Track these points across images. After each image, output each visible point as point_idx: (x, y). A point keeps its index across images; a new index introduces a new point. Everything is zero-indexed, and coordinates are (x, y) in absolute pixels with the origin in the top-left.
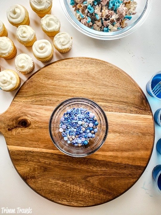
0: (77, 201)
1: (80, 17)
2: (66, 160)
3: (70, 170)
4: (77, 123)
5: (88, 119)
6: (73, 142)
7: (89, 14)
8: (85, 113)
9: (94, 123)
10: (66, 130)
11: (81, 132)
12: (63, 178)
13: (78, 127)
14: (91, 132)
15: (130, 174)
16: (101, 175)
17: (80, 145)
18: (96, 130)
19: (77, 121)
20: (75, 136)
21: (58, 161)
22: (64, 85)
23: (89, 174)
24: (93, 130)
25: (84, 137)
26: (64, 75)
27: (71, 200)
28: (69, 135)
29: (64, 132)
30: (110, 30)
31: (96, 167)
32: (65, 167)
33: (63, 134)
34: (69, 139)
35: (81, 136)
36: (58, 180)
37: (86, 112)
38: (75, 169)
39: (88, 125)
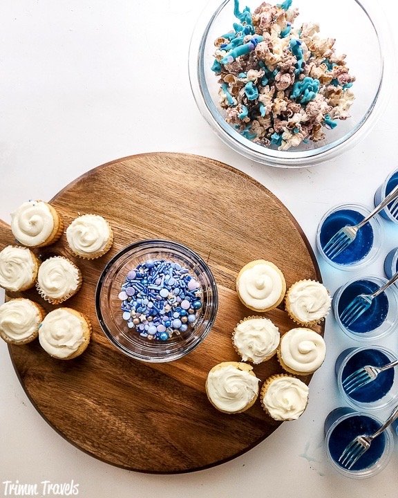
0: (114, 452)
1: (227, 103)
2: (115, 362)
3: (118, 386)
4: (159, 291)
5: (184, 292)
6: (139, 328)
7: (245, 101)
8: (182, 277)
9: (193, 301)
10: (132, 299)
11: (162, 312)
12: (100, 397)
13: (157, 300)
14: (180, 319)
15: (237, 431)
16: (178, 415)
17: (150, 337)
18: (192, 317)
19: (159, 288)
20: (146, 318)
21: (100, 359)
22: (158, 207)
23: (154, 406)
24: (187, 316)
25: (163, 323)
26: (164, 188)
27: (101, 446)
28: (136, 312)
29: (128, 301)
30: (285, 141)
31: (172, 396)
32: (110, 375)
33: (125, 306)
34: (133, 319)
35: (158, 321)
36: (88, 397)
37: (185, 275)
38: (128, 386)
39: (180, 303)
